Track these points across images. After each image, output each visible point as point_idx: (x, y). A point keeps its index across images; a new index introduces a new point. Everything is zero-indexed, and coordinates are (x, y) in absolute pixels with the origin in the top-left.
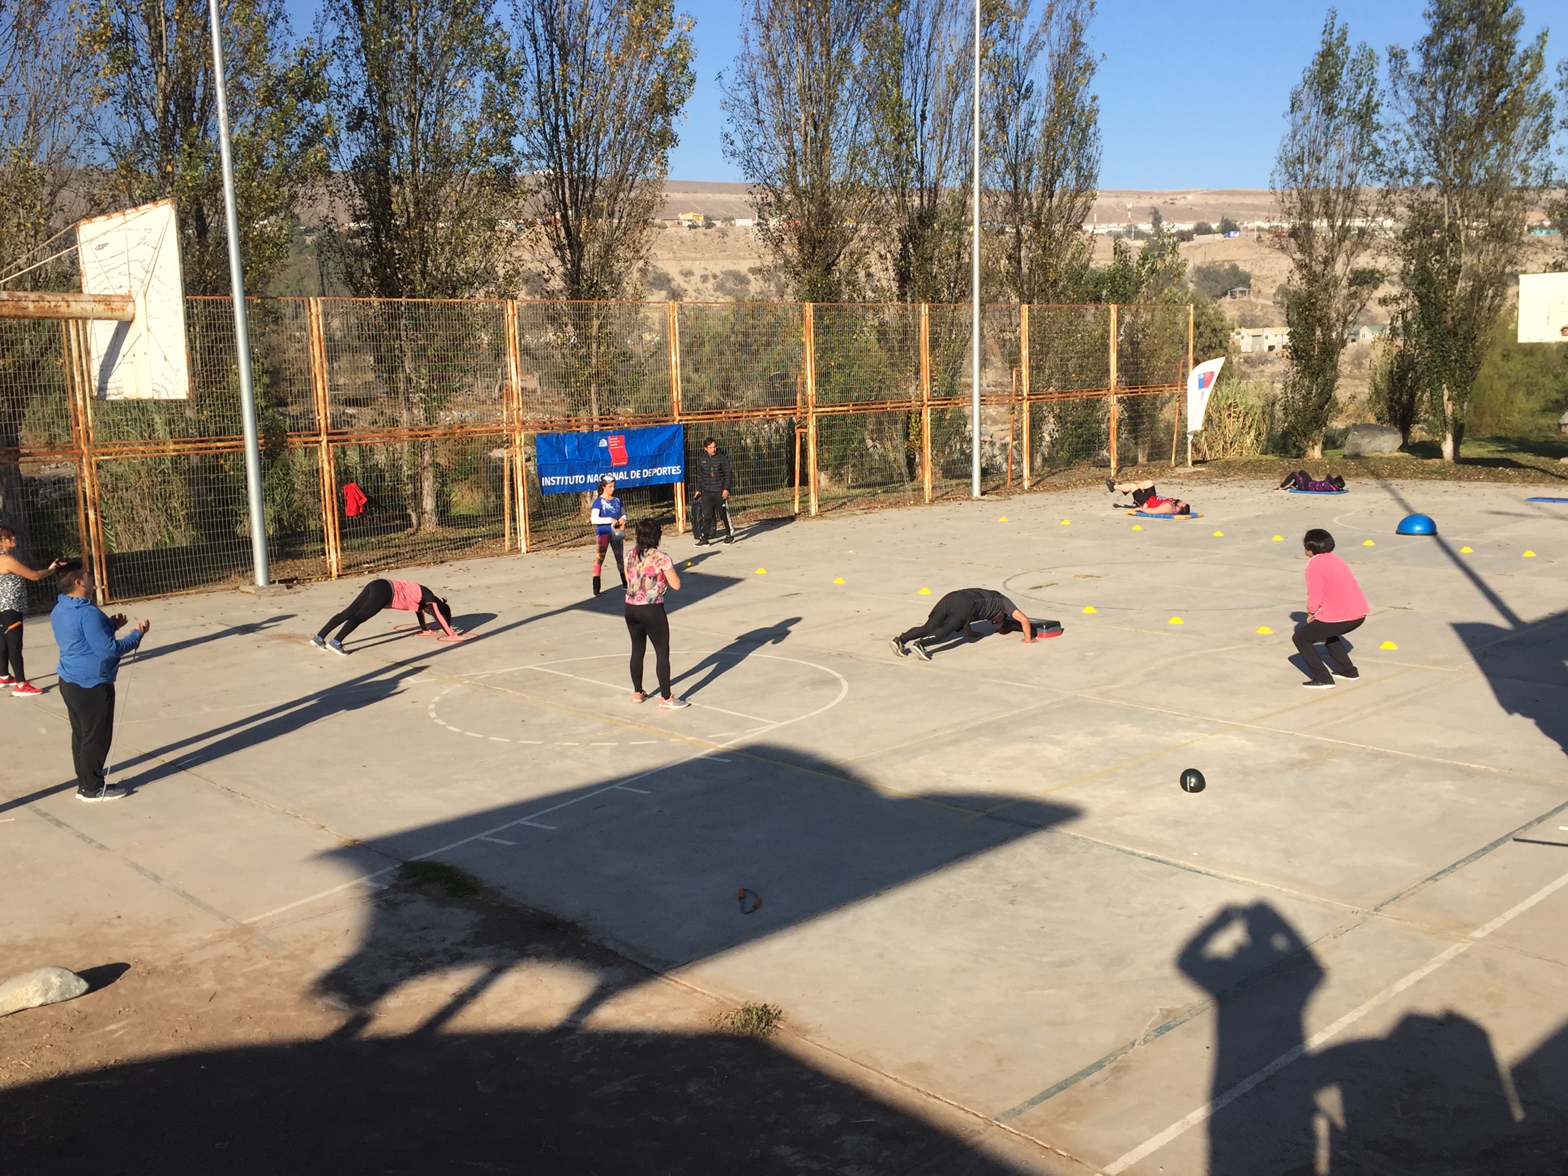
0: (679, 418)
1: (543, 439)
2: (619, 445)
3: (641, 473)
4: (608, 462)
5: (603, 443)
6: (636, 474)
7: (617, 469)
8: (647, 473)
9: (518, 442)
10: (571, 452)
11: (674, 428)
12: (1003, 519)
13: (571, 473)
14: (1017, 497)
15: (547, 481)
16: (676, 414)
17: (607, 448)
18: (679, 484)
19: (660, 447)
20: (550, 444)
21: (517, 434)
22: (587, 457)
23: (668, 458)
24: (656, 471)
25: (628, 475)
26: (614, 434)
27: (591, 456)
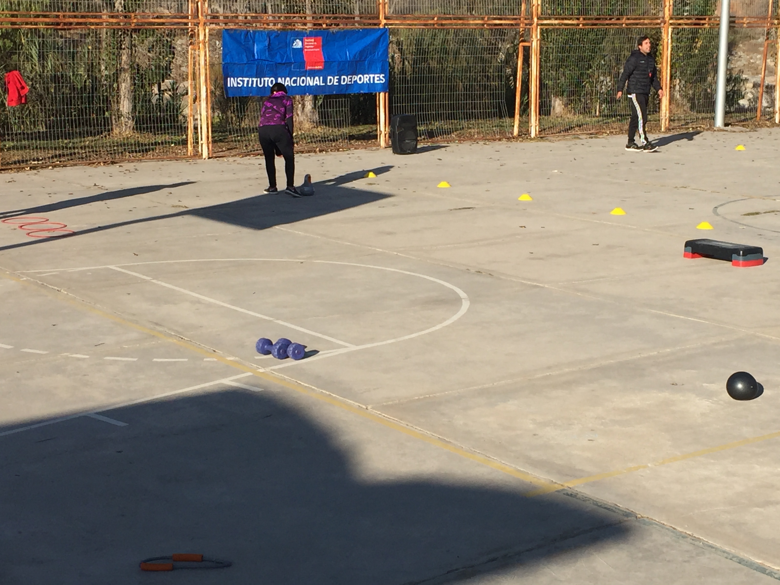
0: (384, 21)
1: (231, 36)
2: (316, 47)
3: (339, 80)
4: (302, 64)
5: (298, 44)
6: (333, 80)
7: (313, 74)
8: (346, 80)
9: (201, 37)
10: (261, 52)
11: (379, 33)
12: (740, 148)
13: (260, 75)
14: (765, 129)
15: (232, 82)
16: (381, 16)
17: (302, 50)
18: (382, 94)
19: (361, 52)
20: (238, 42)
21: (201, 28)
22: (278, 59)
23: (370, 64)
24: (356, 78)
25: (325, 81)
26: (310, 35)
27: (282, 57)
